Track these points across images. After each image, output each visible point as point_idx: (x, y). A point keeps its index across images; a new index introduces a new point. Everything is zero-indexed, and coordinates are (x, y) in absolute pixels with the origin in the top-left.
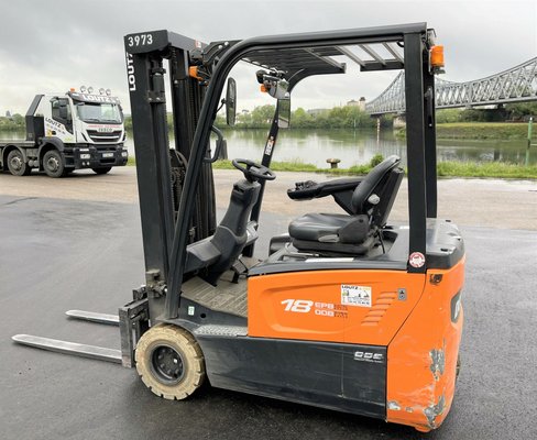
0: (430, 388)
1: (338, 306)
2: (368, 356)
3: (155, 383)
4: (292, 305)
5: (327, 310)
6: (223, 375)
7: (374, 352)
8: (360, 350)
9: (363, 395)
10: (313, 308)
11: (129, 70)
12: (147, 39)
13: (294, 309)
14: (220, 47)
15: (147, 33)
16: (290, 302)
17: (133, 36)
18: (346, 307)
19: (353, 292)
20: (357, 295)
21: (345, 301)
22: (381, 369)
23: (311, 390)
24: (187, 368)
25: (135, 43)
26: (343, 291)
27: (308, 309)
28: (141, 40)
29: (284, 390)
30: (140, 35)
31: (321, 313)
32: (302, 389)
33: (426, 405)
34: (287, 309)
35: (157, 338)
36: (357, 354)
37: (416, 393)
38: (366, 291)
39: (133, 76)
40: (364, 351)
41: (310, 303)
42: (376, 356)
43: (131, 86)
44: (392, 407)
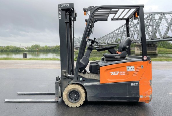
0: (150, 90)
1: (126, 72)
2: (134, 84)
3: (70, 103)
4: (113, 73)
5: (123, 73)
6: (93, 97)
7: (136, 83)
8: (132, 83)
9: (133, 95)
10: (119, 73)
11: (59, 13)
12: (67, 5)
13: (114, 74)
14: (93, 7)
15: (67, 4)
16: (112, 72)
17: (63, 4)
18: (128, 72)
19: (130, 68)
20: (131, 69)
21: (128, 70)
22: (137, 87)
23: (119, 96)
24: (81, 96)
25: (63, 6)
26: (127, 68)
27: (118, 74)
28: (65, 5)
29: (111, 98)
30: (65, 4)
31: (121, 74)
32: (117, 96)
33: (149, 95)
34: (112, 75)
35: (71, 88)
36: (132, 84)
37: (147, 92)
38: (133, 67)
39: (60, 15)
40: (133, 83)
41: (118, 72)
42: (137, 84)
43: (59, 18)
44: (141, 97)
